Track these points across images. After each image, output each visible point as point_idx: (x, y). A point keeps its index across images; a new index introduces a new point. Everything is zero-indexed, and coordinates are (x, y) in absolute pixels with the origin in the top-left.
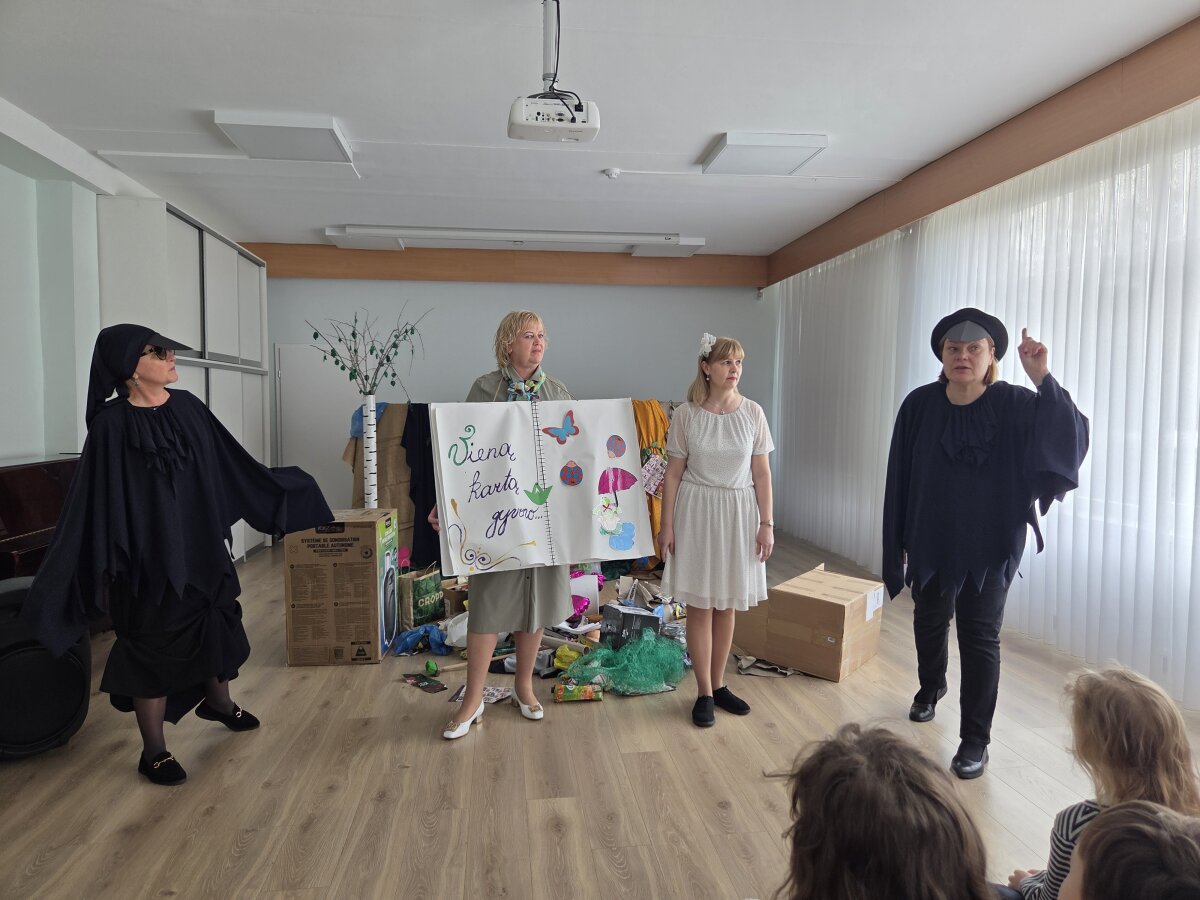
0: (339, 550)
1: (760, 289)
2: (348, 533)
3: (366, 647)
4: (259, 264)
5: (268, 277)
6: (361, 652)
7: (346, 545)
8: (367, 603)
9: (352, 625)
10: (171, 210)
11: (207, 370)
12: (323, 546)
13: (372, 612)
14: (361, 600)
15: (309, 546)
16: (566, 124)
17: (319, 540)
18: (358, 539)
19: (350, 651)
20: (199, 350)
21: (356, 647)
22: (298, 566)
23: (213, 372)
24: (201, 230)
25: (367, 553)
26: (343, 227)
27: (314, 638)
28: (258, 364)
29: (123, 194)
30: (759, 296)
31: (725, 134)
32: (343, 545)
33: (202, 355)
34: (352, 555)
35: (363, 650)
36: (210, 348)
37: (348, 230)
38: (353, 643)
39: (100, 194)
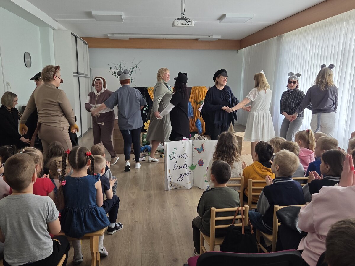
1: (238, 50)
4: (86, 44)
10: (72, 34)
11: (79, 78)
16: (187, 25)
20: (77, 72)
23: (80, 78)
24: (76, 37)
26: (113, 34)
28: (86, 75)
29: (59, 29)
30: (238, 52)
31: (225, 14)
33: (77, 73)
36: (79, 72)
37: (115, 35)
39: (54, 29)
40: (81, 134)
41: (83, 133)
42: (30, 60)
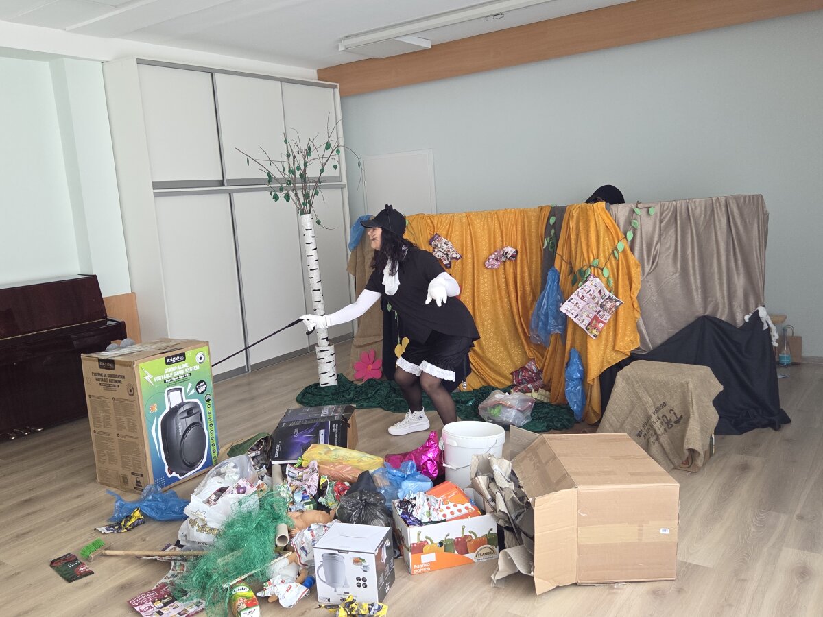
0: (114, 386)
2: (118, 370)
3: (141, 479)
4: (333, 89)
6: (138, 482)
7: (117, 380)
8: (137, 438)
9: (130, 456)
12: (104, 380)
13: (140, 447)
14: (133, 434)
15: (97, 379)
17: (101, 375)
18: (123, 377)
19: (132, 480)
21: (135, 477)
22: (94, 396)
23: (235, 196)
25: (131, 390)
27: (110, 463)
32: (116, 381)
33: (223, 182)
34: (122, 392)
35: (139, 482)
38: (132, 474)
40: (240, 365)
41: (255, 361)
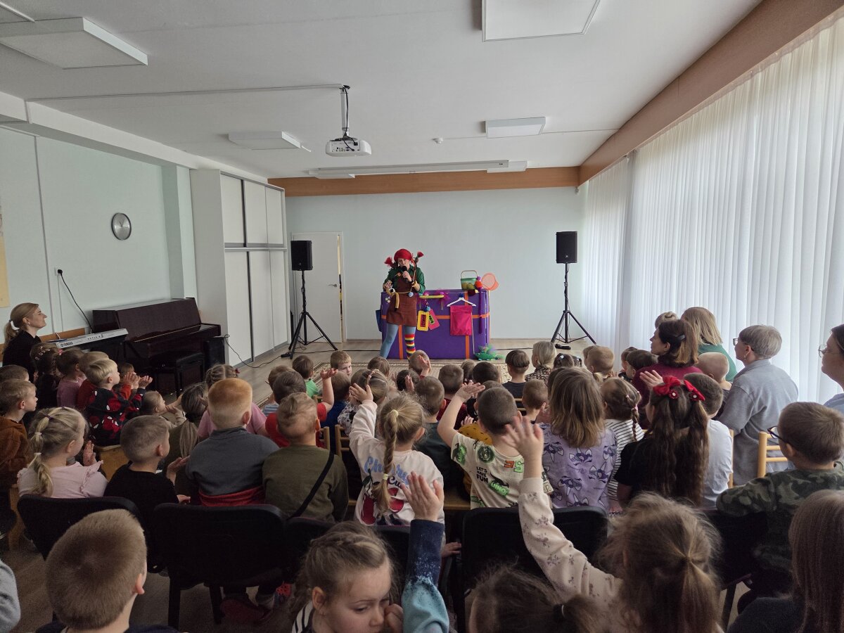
4: (281, 190)
5: (286, 196)
10: (224, 174)
11: (248, 253)
16: (350, 151)
20: (243, 243)
23: (251, 253)
24: (242, 181)
26: (319, 170)
28: (281, 246)
31: (486, 121)
33: (245, 245)
36: (249, 241)
39: (191, 169)
40: (250, 357)
41: (256, 355)
42: (126, 225)
